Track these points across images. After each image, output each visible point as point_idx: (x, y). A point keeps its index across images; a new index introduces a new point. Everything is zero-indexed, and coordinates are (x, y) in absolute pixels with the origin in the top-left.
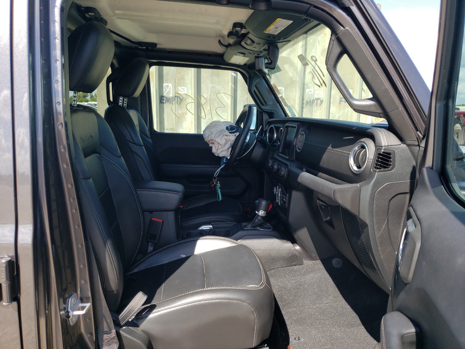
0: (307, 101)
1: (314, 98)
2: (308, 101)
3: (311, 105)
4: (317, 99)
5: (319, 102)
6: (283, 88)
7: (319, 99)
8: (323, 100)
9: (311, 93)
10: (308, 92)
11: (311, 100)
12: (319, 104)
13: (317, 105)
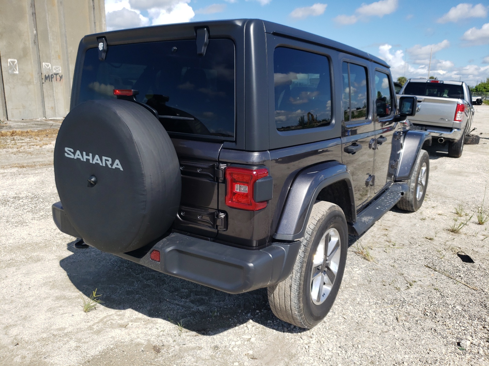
0: (45, 75)
1: (53, 74)
2: (47, 76)
3: (50, 80)
4: (56, 74)
5: (58, 77)
6: (16, 61)
7: (58, 74)
8: (62, 76)
9: (49, 67)
10: (45, 66)
11: (50, 75)
12: (59, 80)
13: (56, 80)
